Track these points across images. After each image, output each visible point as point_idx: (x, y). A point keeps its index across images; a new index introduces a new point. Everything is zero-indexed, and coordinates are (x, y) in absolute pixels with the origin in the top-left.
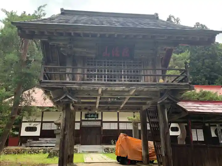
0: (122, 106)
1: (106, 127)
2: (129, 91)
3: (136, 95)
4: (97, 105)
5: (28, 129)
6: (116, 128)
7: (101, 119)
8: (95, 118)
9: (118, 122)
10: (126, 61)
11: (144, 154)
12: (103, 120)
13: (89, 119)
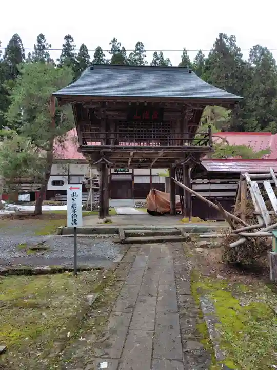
0: (152, 164)
1: (137, 180)
2: (157, 153)
3: (164, 157)
4: (129, 164)
5: (55, 183)
6: (149, 182)
7: (132, 172)
8: (126, 171)
9: (151, 176)
10: (156, 124)
11: (171, 206)
12: (135, 174)
13: (119, 172)
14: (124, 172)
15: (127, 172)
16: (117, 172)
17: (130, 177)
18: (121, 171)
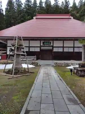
7: (52, 45)
9: (63, 47)
12: (54, 46)
13: (45, 45)
14: (48, 45)
15: (50, 45)
16: (44, 45)
17: (51, 48)
18: (46, 44)
